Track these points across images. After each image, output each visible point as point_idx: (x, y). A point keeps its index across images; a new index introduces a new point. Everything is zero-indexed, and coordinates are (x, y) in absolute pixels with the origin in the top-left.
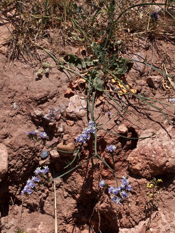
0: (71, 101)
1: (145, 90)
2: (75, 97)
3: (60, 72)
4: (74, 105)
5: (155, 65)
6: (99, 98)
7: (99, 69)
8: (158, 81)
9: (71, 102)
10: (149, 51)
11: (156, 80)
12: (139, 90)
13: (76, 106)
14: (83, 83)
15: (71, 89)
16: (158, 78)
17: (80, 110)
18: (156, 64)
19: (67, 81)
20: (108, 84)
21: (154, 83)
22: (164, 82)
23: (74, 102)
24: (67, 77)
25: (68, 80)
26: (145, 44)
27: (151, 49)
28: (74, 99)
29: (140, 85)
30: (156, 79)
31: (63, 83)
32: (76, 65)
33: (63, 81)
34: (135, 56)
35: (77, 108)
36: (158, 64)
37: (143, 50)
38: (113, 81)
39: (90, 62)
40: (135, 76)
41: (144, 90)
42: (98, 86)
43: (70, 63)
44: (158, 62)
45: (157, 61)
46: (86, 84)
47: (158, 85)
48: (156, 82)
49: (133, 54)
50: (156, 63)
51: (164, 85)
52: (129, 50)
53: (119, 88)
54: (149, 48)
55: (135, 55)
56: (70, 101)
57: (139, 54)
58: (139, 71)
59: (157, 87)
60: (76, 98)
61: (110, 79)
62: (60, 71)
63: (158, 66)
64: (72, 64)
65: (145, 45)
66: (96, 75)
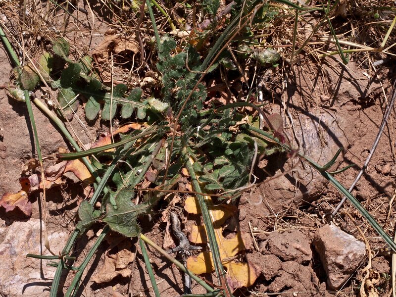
0: (8, 237)
1: (290, 282)
2: (27, 230)
3: (14, 113)
4: (15, 259)
5: (373, 174)
6: (114, 256)
7: (161, 138)
8: (347, 267)
9: (9, 242)
10: (373, 115)
11: (340, 260)
12: (268, 278)
13: (16, 267)
14: (76, 180)
15: (24, 193)
16: (350, 256)
17: (25, 287)
18: (379, 172)
19: (25, 155)
20: (164, 213)
21: (330, 268)
22: (367, 276)
23: (17, 250)
24: (27, 141)
25: (31, 154)
26: (363, 84)
27: (381, 105)
28: (22, 236)
29: (280, 254)
30: (342, 257)
31: (9, 159)
32: (82, 100)
33: (8, 152)
34: (309, 125)
35: (18, 277)
36: (386, 174)
37: (349, 107)
38: (190, 206)
39: (134, 104)
40: (280, 201)
41: (285, 279)
42: (120, 220)
43: (64, 85)
44: (387, 168)
45: (385, 162)
46: (88, 188)
47: (342, 280)
48: (341, 267)
49: (306, 113)
50: (379, 168)
51: (365, 286)
52: (296, 94)
53: (199, 241)
54: (377, 102)
55: (314, 118)
56: (6, 240)
57: (326, 118)
58: (303, 188)
59: (336, 285)
60: (30, 234)
61: (182, 195)
62: (14, 109)
63: (383, 185)
64: (69, 91)
65: (363, 90)
66: (143, 159)
